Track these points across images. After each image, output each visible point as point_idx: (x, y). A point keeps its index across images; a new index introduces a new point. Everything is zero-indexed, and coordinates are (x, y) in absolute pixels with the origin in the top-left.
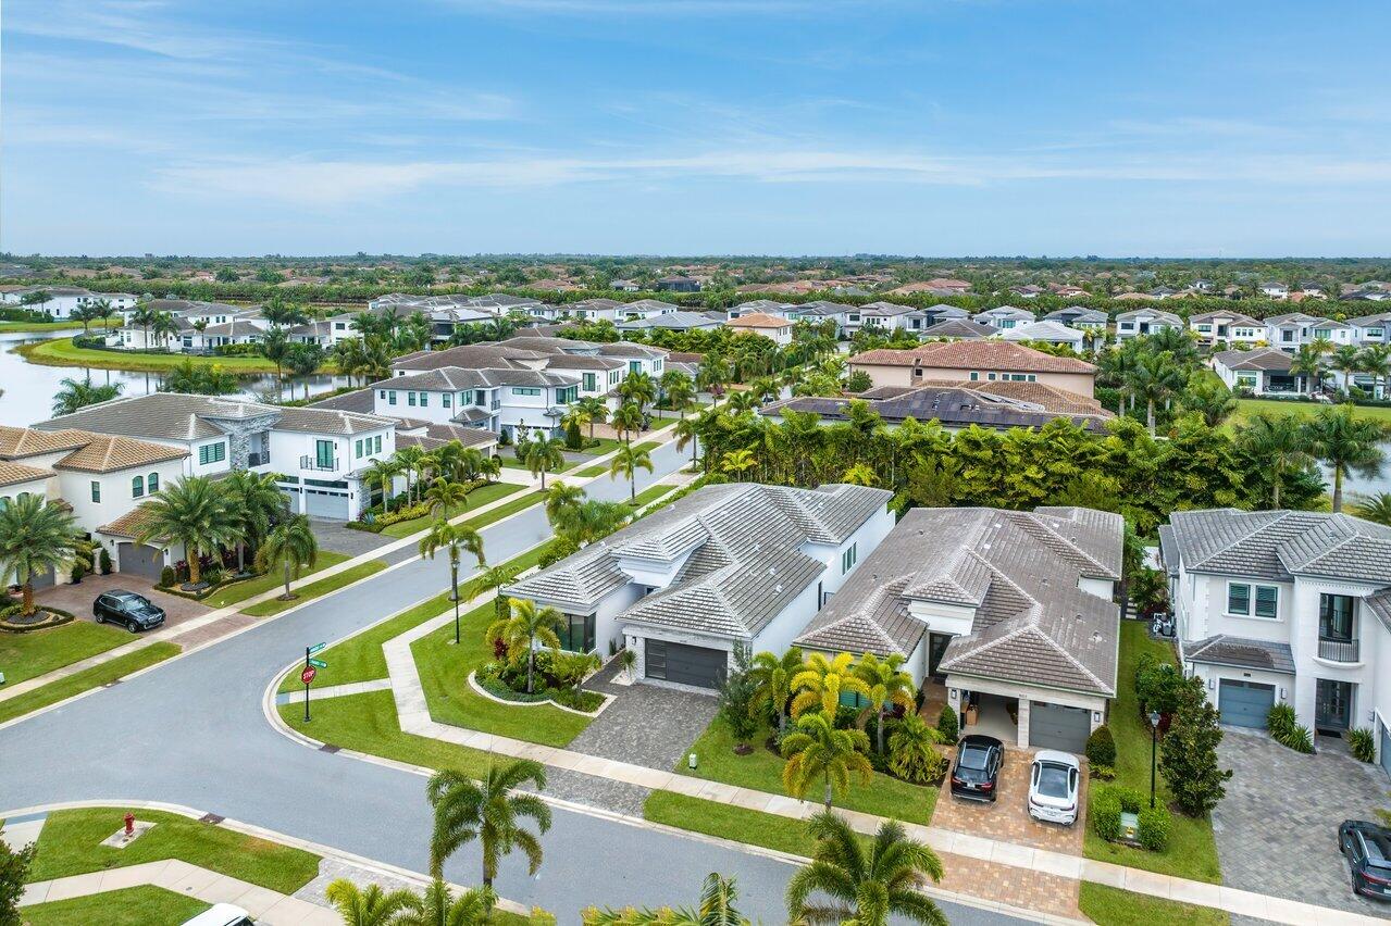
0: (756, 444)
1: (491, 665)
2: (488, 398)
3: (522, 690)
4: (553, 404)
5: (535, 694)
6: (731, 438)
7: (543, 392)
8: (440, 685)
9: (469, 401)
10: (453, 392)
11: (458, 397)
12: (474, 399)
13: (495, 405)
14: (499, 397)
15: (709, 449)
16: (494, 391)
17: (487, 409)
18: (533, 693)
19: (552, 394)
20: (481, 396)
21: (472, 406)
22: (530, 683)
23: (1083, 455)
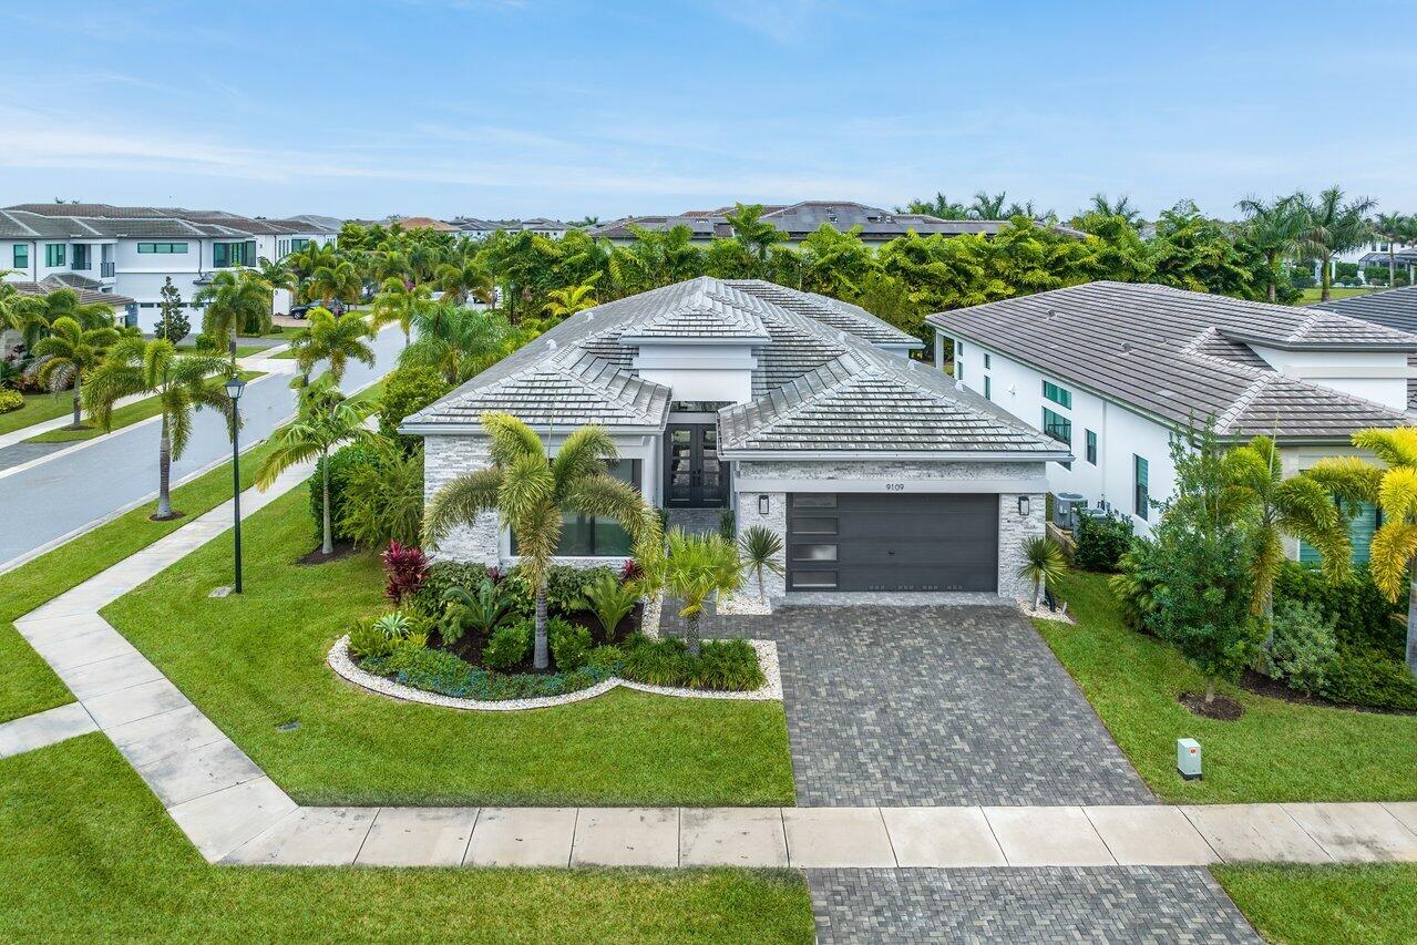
0: (600, 274)
1: (391, 619)
2: (96, 256)
3: (516, 668)
4: (208, 268)
5: (563, 668)
6: (556, 270)
7: (193, 247)
8: (256, 696)
9: (60, 260)
10: (34, 240)
11: (42, 248)
12: (69, 257)
13: (108, 270)
14: (113, 257)
15: (517, 292)
16: (104, 247)
17: (93, 273)
18: (552, 667)
19: (208, 251)
20: (81, 254)
21: (66, 269)
22: (540, 642)
23: (1060, 260)
